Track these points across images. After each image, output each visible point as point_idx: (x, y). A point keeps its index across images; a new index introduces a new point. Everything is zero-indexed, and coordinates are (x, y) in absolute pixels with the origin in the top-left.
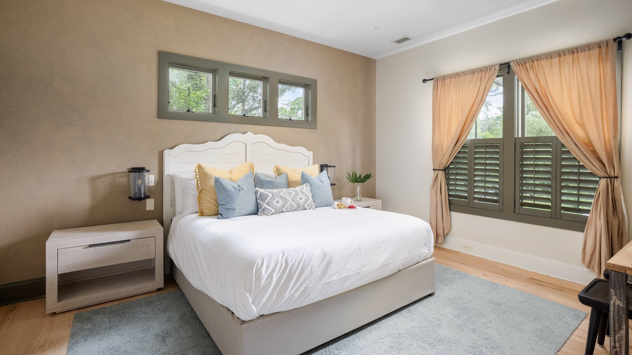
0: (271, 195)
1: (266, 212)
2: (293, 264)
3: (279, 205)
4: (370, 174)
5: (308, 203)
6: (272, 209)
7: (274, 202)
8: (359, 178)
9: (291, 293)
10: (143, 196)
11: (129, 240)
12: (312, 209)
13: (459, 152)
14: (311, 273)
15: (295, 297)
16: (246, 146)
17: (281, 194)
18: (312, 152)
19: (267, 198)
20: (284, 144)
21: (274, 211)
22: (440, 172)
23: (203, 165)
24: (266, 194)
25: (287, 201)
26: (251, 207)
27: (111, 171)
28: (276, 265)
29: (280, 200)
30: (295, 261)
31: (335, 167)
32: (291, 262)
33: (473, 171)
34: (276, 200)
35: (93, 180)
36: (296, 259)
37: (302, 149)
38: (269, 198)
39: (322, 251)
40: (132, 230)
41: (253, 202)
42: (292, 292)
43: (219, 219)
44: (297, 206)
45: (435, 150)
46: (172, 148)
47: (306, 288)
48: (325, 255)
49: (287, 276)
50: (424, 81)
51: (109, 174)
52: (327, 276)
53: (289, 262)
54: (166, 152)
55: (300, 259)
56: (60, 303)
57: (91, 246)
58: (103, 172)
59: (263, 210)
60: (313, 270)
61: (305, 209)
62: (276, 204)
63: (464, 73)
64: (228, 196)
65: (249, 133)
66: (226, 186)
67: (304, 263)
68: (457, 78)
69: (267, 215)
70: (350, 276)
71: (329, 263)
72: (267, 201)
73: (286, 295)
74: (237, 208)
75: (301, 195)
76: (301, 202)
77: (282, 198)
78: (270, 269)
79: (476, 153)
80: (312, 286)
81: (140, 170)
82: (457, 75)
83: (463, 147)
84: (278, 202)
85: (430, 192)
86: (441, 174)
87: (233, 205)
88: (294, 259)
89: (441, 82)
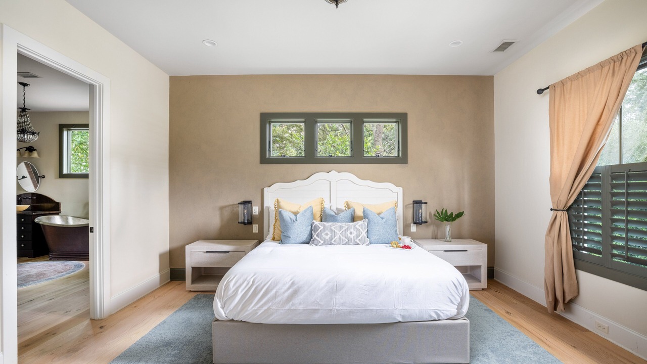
0: (322, 228)
1: (315, 242)
2: (259, 285)
3: (327, 238)
4: (463, 212)
5: (359, 238)
6: (320, 240)
7: (323, 234)
8: (449, 217)
9: (254, 309)
10: (246, 222)
11: (228, 252)
12: (365, 244)
13: (586, 186)
14: (275, 296)
15: (257, 313)
16: (330, 183)
17: (332, 228)
18: (401, 189)
19: (317, 230)
20: (368, 181)
21: (322, 242)
22: (559, 213)
23: (280, 200)
24: (319, 227)
25: (336, 234)
26: (305, 237)
27: (231, 203)
28: (243, 283)
29: (329, 233)
30: (261, 283)
31: (426, 203)
32: (257, 282)
33: (610, 213)
34: (325, 233)
35: (222, 209)
36: (263, 281)
37: (390, 186)
38: (319, 230)
39: (291, 280)
40: (233, 245)
41: (307, 233)
42: (256, 308)
43: (279, 244)
44: (347, 240)
45: (554, 183)
46: (269, 187)
47: (269, 308)
48: (293, 284)
49: (252, 293)
50: (540, 92)
51: (230, 205)
52: (291, 303)
53: (256, 282)
54: (266, 189)
55: (266, 282)
56: (192, 285)
57: (207, 252)
58: (228, 204)
59: (314, 240)
60: (277, 294)
61: (358, 244)
62: (325, 236)
63: (589, 70)
64: (285, 225)
65: (333, 172)
66: (285, 217)
67: (269, 287)
68: (580, 79)
69: (317, 245)
70: (319, 309)
71: (296, 293)
72: (317, 232)
73: (249, 309)
74: (291, 237)
75: (352, 230)
76: (352, 236)
77: (331, 230)
78: (237, 285)
79: (614, 186)
80: (275, 308)
81: (247, 203)
82: (579, 76)
83: (592, 178)
84: (327, 234)
85: (546, 238)
86: (563, 217)
87: (288, 233)
88: (261, 281)
89: (559, 89)
